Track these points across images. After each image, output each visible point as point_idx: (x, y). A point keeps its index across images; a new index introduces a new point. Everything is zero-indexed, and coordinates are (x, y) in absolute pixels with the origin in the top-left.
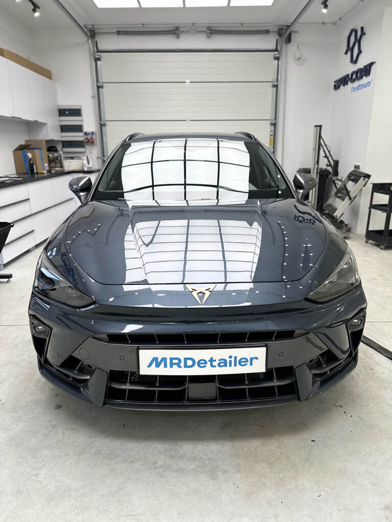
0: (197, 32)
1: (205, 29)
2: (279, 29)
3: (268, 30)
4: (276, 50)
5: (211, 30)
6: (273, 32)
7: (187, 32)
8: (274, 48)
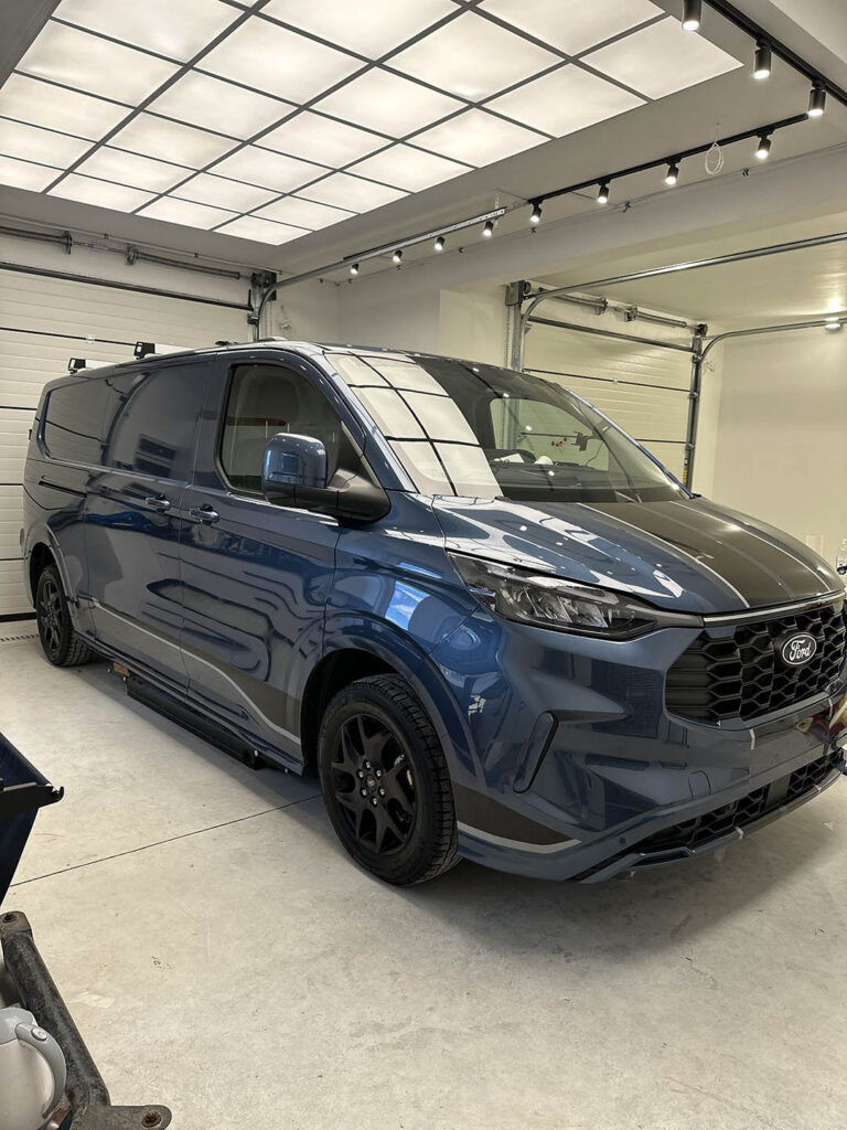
0: (111, 250)
1: (124, 248)
2: (254, 274)
3: (238, 273)
4: (249, 308)
5: (136, 252)
6: (246, 278)
7: (91, 246)
8: (246, 303)
